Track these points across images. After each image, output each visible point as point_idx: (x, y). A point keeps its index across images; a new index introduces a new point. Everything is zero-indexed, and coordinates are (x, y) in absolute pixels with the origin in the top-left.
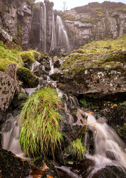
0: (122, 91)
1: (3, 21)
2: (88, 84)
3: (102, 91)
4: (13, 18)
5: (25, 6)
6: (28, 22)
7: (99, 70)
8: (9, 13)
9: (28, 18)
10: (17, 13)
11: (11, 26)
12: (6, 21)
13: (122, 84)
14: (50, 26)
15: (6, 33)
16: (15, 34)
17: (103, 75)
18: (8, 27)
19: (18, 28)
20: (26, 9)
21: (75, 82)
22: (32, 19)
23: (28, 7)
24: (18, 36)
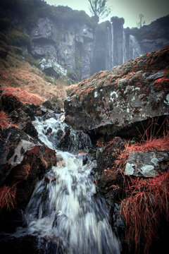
0: (140, 119)
1: (58, 52)
2: (100, 112)
3: (117, 123)
4: (70, 47)
5: (84, 30)
6: (90, 49)
7: (111, 88)
8: (65, 41)
9: (89, 44)
10: (75, 40)
11: (67, 57)
12: (61, 52)
13: (141, 108)
14: (119, 51)
15: (58, 66)
16: (72, 67)
17: (117, 96)
18: (64, 60)
19: (76, 59)
20: (86, 34)
21: (85, 112)
22: (94, 46)
23: (89, 31)
24: (77, 69)
